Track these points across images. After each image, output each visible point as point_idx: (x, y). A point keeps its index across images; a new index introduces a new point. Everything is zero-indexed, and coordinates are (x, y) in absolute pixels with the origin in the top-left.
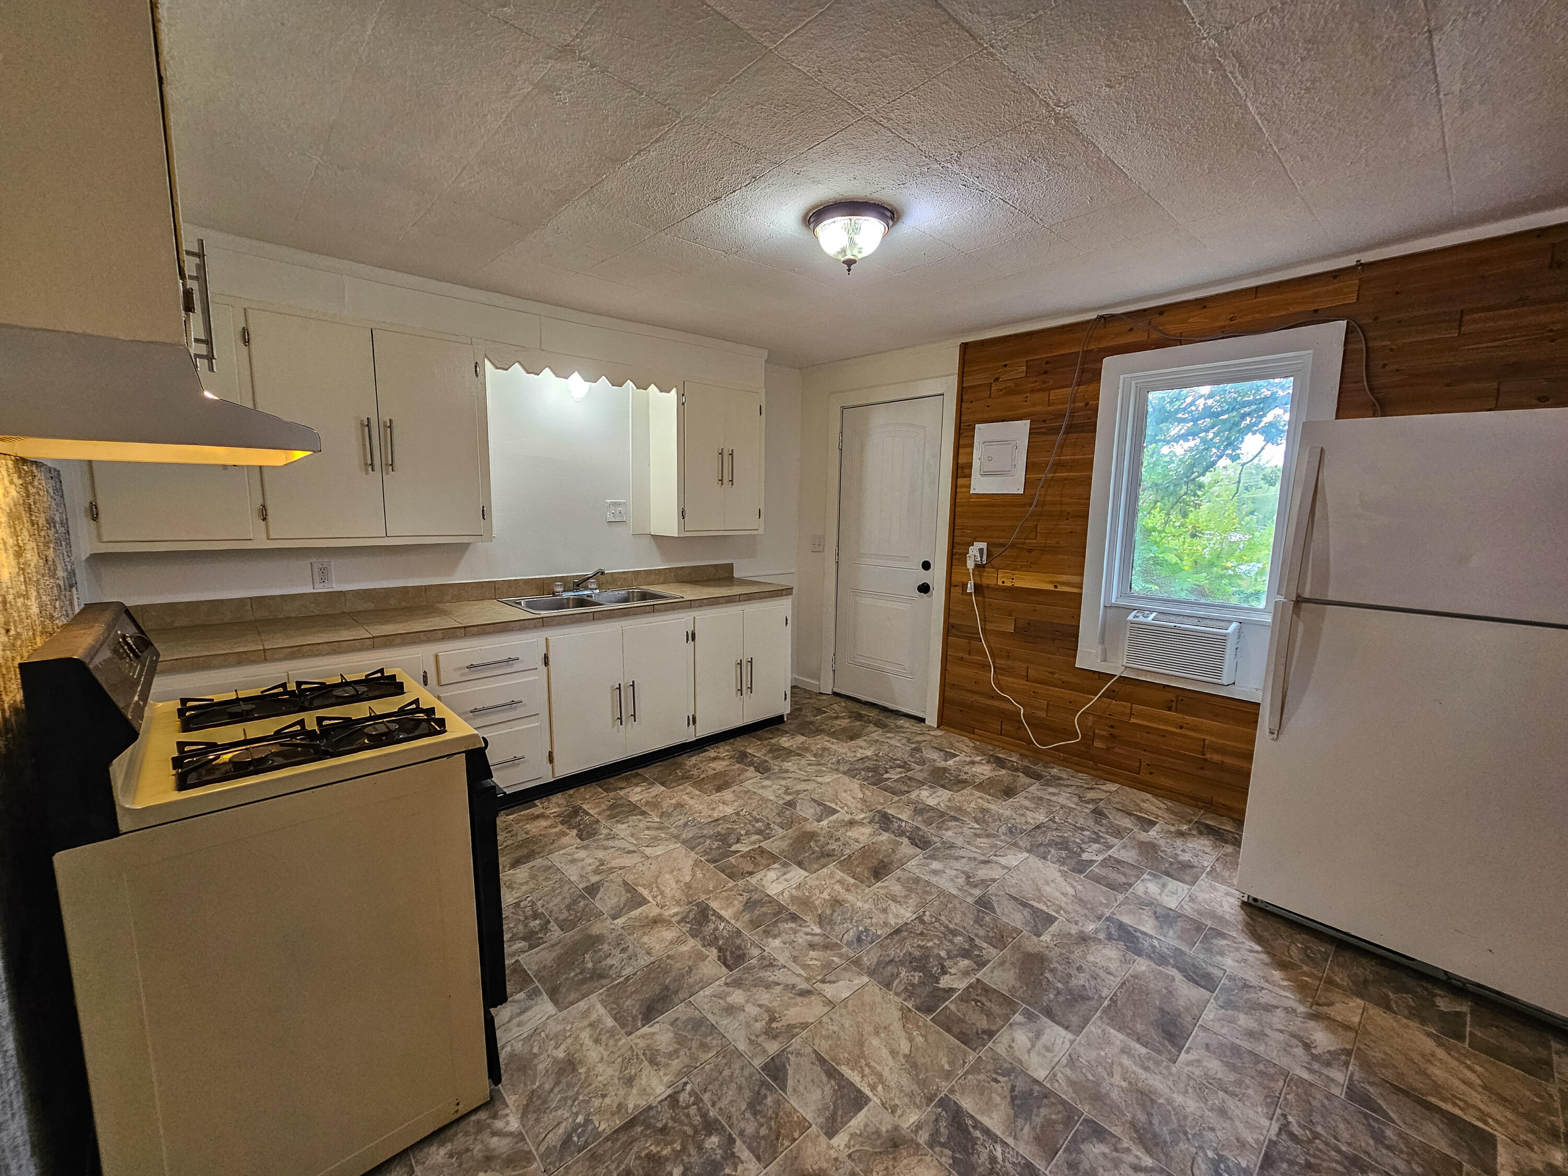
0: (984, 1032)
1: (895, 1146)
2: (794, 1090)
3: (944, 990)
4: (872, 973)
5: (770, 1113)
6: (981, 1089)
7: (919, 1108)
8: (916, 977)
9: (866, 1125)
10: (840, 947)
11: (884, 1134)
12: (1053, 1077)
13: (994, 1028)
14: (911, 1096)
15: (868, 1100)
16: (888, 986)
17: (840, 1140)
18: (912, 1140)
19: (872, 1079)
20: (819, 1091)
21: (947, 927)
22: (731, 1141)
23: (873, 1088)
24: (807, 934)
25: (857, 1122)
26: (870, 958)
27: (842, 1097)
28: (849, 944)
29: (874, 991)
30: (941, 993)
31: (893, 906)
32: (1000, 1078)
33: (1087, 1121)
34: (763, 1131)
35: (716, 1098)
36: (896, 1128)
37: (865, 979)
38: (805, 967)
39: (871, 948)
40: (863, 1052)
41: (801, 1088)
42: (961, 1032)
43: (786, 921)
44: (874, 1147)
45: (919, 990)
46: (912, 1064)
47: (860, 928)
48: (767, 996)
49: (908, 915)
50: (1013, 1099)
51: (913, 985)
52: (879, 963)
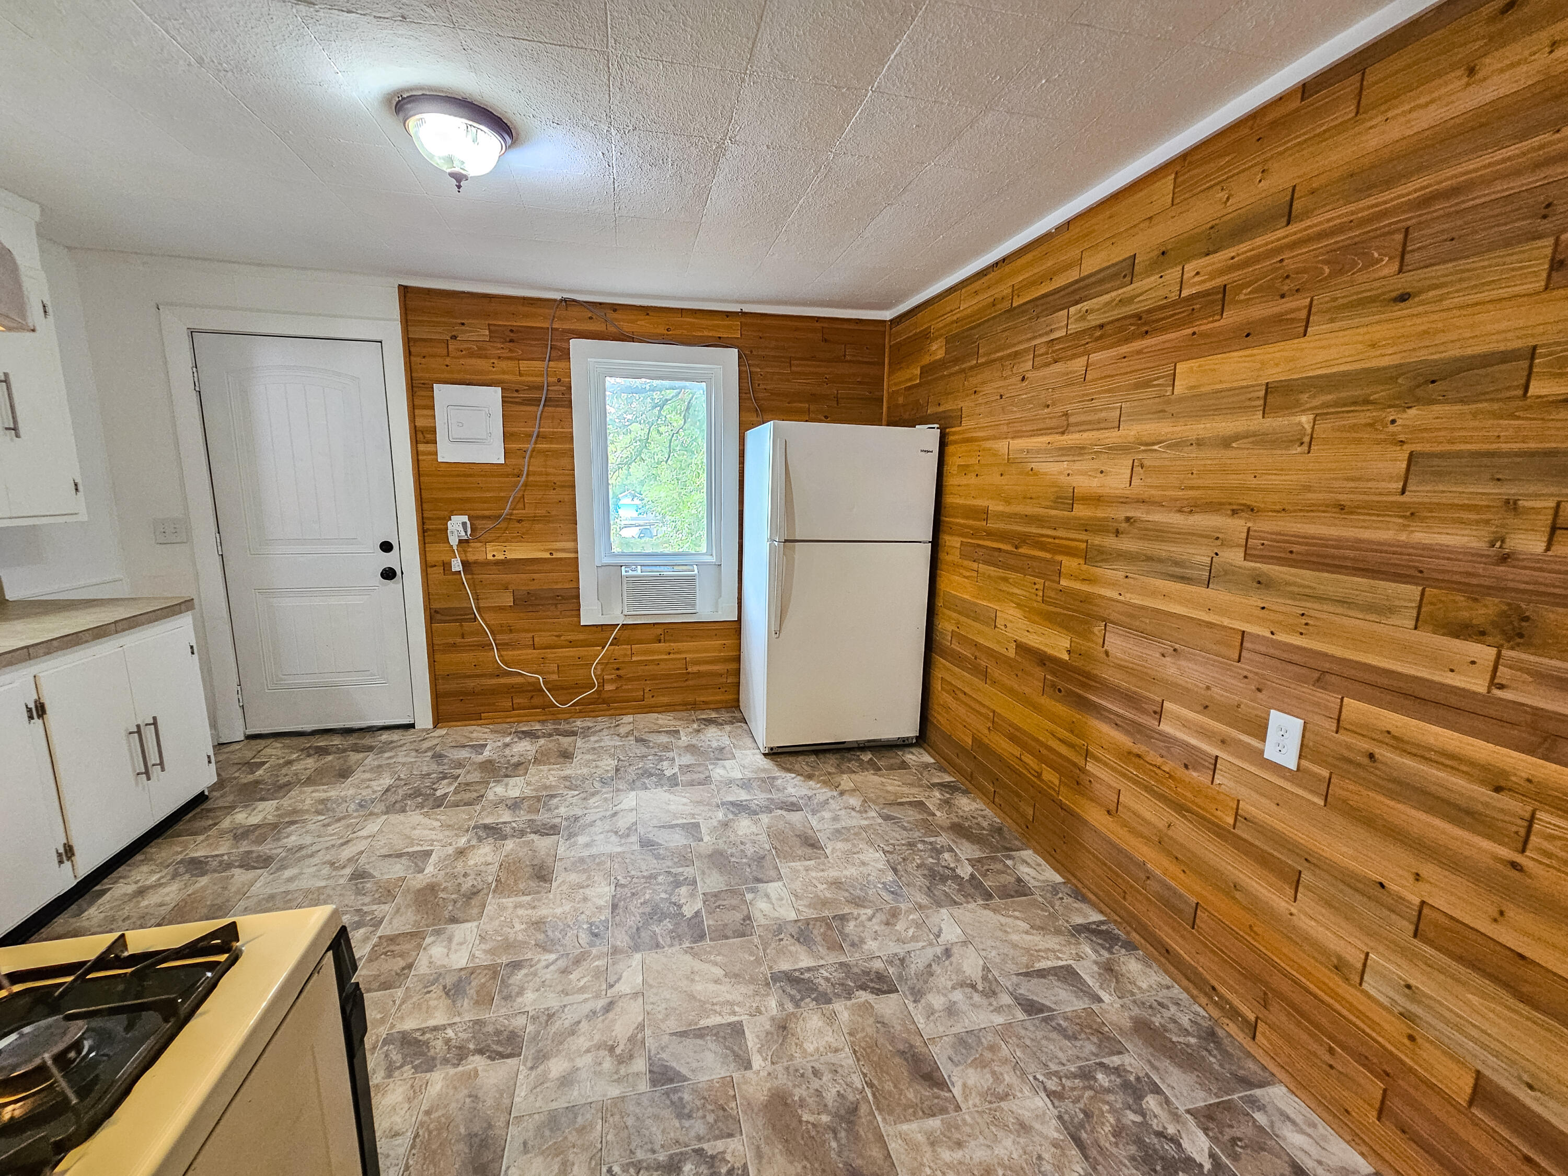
0: (744, 920)
1: (784, 1028)
2: (693, 1071)
3: (692, 917)
4: (636, 948)
5: (699, 1103)
6: (780, 952)
7: (768, 995)
8: (668, 924)
9: (758, 1037)
10: (589, 953)
11: (772, 1029)
12: (798, 911)
13: (745, 913)
14: (756, 993)
15: (740, 1023)
16: (658, 946)
17: (757, 1062)
18: (787, 1015)
19: (727, 1009)
20: (707, 1053)
21: (644, 877)
22: (699, 1152)
23: (734, 1013)
24: (547, 967)
25: (751, 1040)
26: (621, 939)
27: (725, 1038)
28: (591, 944)
29: (653, 958)
30: (693, 921)
31: (587, 891)
32: (781, 936)
33: (834, 918)
34: (711, 1118)
35: (649, 1146)
36: (773, 1019)
37: (638, 956)
38: (582, 990)
39: (613, 933)
40: (700, 1001)
41: (695, 1065)
42: (734, 932)
43: (512, 973)
44: (777, 1042)
45: (680, 931)
46: (735, 977)
47: (585, 926)
48: (582, 1039)
49: (607, 889)
50: (798, 940)
51: (672, 931)
52: (632, 938)
